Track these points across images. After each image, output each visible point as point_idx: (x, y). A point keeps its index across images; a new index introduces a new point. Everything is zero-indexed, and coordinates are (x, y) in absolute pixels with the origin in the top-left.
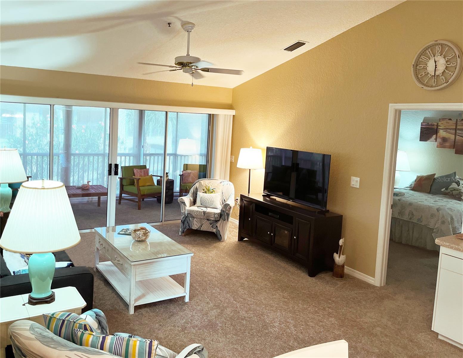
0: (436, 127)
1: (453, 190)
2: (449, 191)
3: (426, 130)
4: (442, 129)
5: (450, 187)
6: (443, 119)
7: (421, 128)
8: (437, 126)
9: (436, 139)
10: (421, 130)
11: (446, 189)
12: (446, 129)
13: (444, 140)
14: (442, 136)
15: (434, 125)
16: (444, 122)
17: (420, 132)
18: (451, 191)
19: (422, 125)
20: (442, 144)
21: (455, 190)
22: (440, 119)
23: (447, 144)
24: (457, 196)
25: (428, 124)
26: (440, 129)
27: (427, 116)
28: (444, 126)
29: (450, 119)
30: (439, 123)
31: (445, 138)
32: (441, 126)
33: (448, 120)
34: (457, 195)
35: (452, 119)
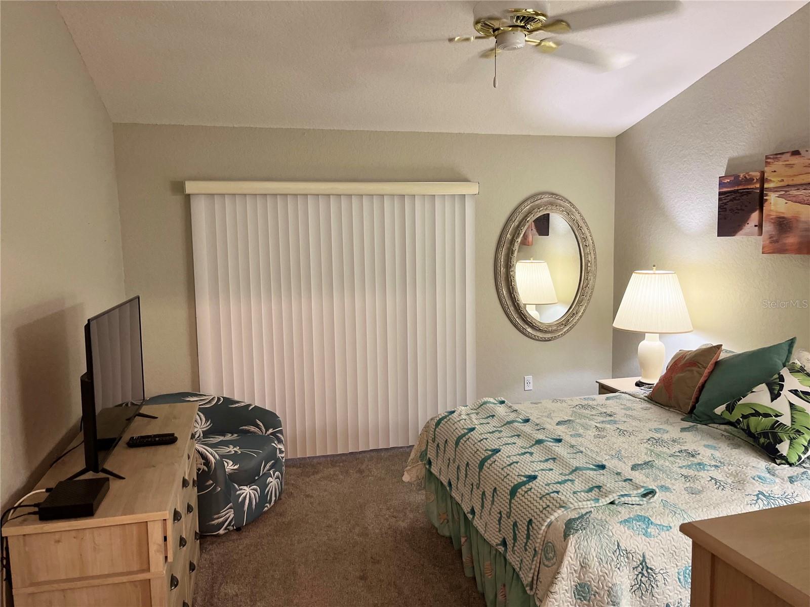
0: (758, 186)
1: (753, 415)
2: (736, 415)
3: (731, 200)
4: (775, 190)
5: (743, 401)
6: (777, 156)
7: (720, 194)
8: (763, 180)
9: (760, 226)
10: (720, 199)
11: (730, 409)
12: (785, 190)
13: (783, 225)
14: (774, 215)
15: (750, 180)
16: (777, 165)
17: (719, 208)
18: (744, 417)
19: (721, 184)
20: (777, 241)
21: (757, 414)
22: (767, 157)
23: (791, 240)
24: (762, 440)
25: (736, 180)
26: (770, 190)
27: (735, 154)
28: (780, 179)
29: (796, 153)
30: (766, 169)
31: (783, 218)
32: (772, 179)
33: (789, 155)
34: (765, 434)
35: (801, 152)
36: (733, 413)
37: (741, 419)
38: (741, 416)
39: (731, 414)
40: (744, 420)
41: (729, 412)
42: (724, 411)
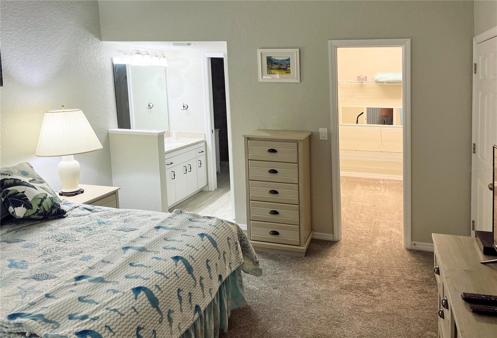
36: (33, 208)
37: (39, 208)
38: (38, 206)
39: (32, 209)
40: (40, 207)
41: (31, 209)
42: (27, 211)
